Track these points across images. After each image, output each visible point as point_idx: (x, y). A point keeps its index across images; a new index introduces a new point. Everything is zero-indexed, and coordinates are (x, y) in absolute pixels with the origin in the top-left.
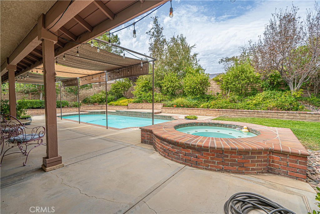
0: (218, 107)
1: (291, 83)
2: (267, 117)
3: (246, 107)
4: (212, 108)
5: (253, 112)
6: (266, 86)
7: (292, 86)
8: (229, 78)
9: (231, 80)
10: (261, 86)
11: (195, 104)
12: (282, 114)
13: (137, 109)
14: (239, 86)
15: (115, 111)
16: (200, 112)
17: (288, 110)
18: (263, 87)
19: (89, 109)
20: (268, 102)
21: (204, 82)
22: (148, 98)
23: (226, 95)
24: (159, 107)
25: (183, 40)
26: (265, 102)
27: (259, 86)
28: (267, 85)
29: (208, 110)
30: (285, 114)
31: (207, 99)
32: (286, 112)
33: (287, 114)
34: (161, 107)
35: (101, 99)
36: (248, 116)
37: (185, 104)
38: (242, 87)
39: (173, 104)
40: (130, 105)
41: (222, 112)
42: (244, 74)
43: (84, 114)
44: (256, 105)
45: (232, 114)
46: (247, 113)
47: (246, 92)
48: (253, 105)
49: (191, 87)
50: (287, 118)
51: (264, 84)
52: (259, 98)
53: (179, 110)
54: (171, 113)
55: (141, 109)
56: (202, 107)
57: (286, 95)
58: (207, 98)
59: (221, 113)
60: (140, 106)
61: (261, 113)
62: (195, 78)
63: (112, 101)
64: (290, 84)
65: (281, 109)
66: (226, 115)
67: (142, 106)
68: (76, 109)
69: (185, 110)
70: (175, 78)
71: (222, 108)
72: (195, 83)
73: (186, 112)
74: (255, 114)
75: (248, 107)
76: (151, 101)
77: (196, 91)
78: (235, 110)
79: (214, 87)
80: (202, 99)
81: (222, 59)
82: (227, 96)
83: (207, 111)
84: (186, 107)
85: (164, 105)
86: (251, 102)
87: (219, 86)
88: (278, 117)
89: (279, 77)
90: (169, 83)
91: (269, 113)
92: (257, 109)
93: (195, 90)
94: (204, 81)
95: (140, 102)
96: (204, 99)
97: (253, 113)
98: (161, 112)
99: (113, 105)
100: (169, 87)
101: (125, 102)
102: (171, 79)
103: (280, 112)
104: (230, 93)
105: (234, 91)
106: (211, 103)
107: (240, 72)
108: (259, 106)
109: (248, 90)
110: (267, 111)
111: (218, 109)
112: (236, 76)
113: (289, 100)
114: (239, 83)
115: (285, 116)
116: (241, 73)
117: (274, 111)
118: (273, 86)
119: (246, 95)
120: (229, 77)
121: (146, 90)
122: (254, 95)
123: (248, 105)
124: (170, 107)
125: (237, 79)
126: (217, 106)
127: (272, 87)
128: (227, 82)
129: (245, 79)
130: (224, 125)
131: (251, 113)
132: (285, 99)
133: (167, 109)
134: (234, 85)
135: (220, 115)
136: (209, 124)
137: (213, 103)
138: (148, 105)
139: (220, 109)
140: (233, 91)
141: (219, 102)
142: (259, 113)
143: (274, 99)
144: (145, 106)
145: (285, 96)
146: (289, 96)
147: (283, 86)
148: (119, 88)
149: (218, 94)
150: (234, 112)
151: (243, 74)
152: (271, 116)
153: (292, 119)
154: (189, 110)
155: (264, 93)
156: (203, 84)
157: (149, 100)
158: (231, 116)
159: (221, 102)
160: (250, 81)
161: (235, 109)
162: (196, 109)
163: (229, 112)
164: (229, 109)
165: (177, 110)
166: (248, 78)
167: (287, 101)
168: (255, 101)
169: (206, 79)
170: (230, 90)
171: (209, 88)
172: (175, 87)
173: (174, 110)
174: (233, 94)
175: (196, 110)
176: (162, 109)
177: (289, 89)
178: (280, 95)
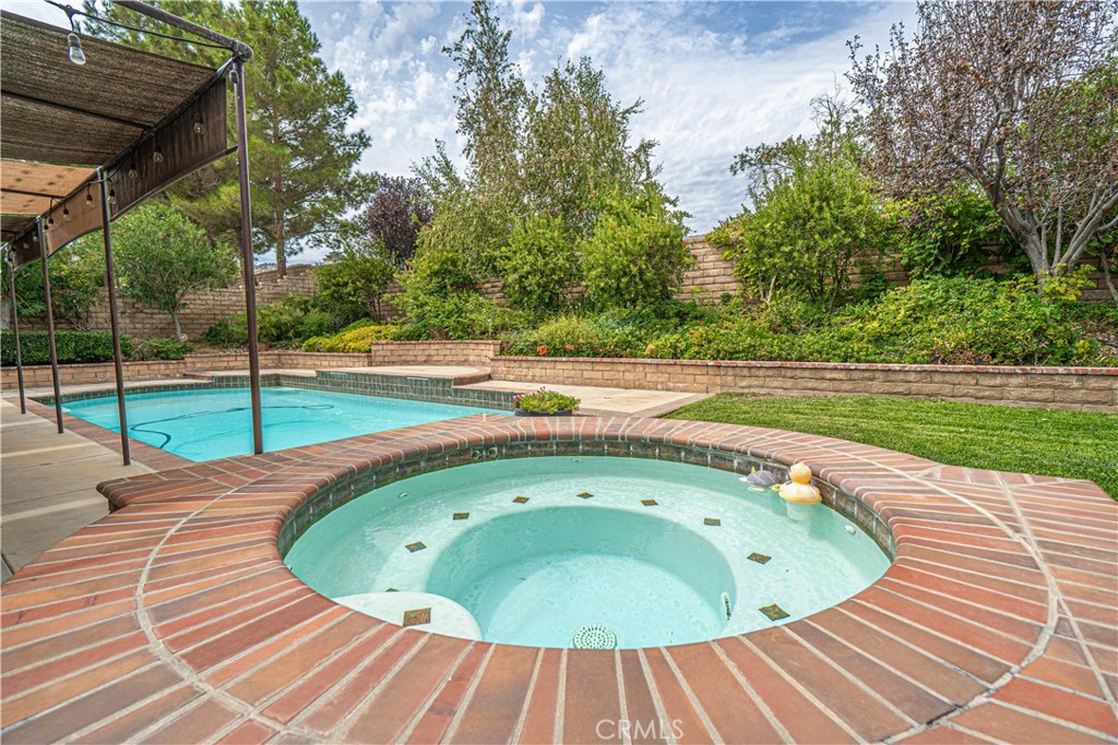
0: (719, 352)
1: (1035, 238)
2: (929, 395)
3: (838, 352)
4: (694, 358)
5: (867, 370)
6: (924, 260)
7: (1040, 253)
8: (768, 225)
9: (773, 236)
10: (905, 261)
11: (624, 342)
12: (998, 381)
13: (407, 363)
14: (809, 259)
15: (312, 373)
16: (641, 375)
17: (1028, 359)
18: (909, 267)
19: (225, 364)
20: (935, 326)
21: (663, 247)
22: (451, 322)
23: (757, 301)
24: (484, 353)
25: (591, 82)
26: (919, 327)
27: (894, 263)
28: (931, 254)
29: (675, 364)
30: (1015, 381)
31: (676, 320)
32: (1018, 369)
33: (1021, 380)
34: (491, 354)
35: (277, 326)
36: (845, 391)
37: (581, 340)
38: (822, 265)
39: (535, 343)
40: (380, 347)
41: (731, 372)
42: (828, 205)
43: (191, 387)
44: (878, 340)
45: (775, 384)
46: (842, 375)
47: (839, 286)
48: (869, 342)
49: (608, 269)
50: (1023, 399)
51: (916, 252)
52: (893, 308)
53: (559, 366)
54: (530, 377)
55: (426, 362)
56: (652, 351)
57: (1014, 294)
58: (677, 315)
59: (730, 379)
60: (420, 353)
61: (901, 376)
62: (625, 232)
63: (318, 334)
64: (1032, 246)
65: (993, 355)
66: (749, 387)
67: (426, 353)
68: (162, 367)
69: (583, 367)
70: (552, 238)
71: (731, 355)
72: (627, 253)
73: (586, 374)
74: (873, 380)
75: (844, 348)
76: (460, 333)
77: (628, 283)
78: (788, 364)
79: (712, 272)
80: (656, 320)
81: (745, 153)
82: (763, 306)
83: (670, 369)
84: (588, 356)
85: (505, 345)
86: (861, 329)
87: (732, 268)
88: (981, 394)
89: (982, 218)
90: (530, 259)
91: (937, 378)
92: (882, 357)
93: (624, 280)
94: (661, 242)
95: (419, 336)
96: (664, 321)
97: (867, 375)
98: (489, 377)
99: (318, 351)
100: (529, 273)
101: (363, 338)
102: (536, 243)
103: (990, 368)
104: (774, 295)
105: (792, 286)
106: (688, 335)
107: (812, 201)
108: (894, 344)
109: (848, 281)
110: (926, 367)
111: (715, 359)
112: (797, 218)
113: (1031, 314)
114: (808, 249)
115: (1014, 388)
116: (817, 203)
117: (962, 367)
118: (954, 257)
119: (840, 300)
120: (766, 223)
121: (445, 287)
122: (871, 296)
123: (847, 339)
124: (526, 354)
125: (798, 233)
126: (715, 346)
127: (951, 265)
128: (761, 247)
129: (836, 231)
130: (689, 452)
131: (856, 375)
132: (1013, 309)
133: (512, 364)
134: (788, 256)
135: (722, 386)
136: (611, 445)
137: (697, 334)
138: (449, 346)
139: (723, 363)
140: (786, 287)
141: (722, 331)
142: (893, 377)
143: (962, 310)
144: (441, 352)
145: (1013, 299)
146: (1029, 298)
147: (995, 258)
148: (346, 284)
149: (727, 298)
150: (783, 372)
151: (826, 209)
152: (947, 389)
153: (1046, 401)
154: (597, 367)
155: (915, 287)
156: (657, 258)
157: (455, 329)
158: (771, 391)
159: (736, 330)
160: (856, 238)
161: (787, 360)
162: (627, 360)
163: (762, 372)
164: (761, 358)
165: (552, 365)
166: (847, 224)
167: (1020, 317)
168: (876, 324)
169: (672, 233)
170: (773, 280)
171: (690, 274)
172: (553, 271)
173: (540, 365)
174: (788, 297)
175: (628, 367)
176: (492, 364)
177: (1028, 269)
178: (986, 294)
